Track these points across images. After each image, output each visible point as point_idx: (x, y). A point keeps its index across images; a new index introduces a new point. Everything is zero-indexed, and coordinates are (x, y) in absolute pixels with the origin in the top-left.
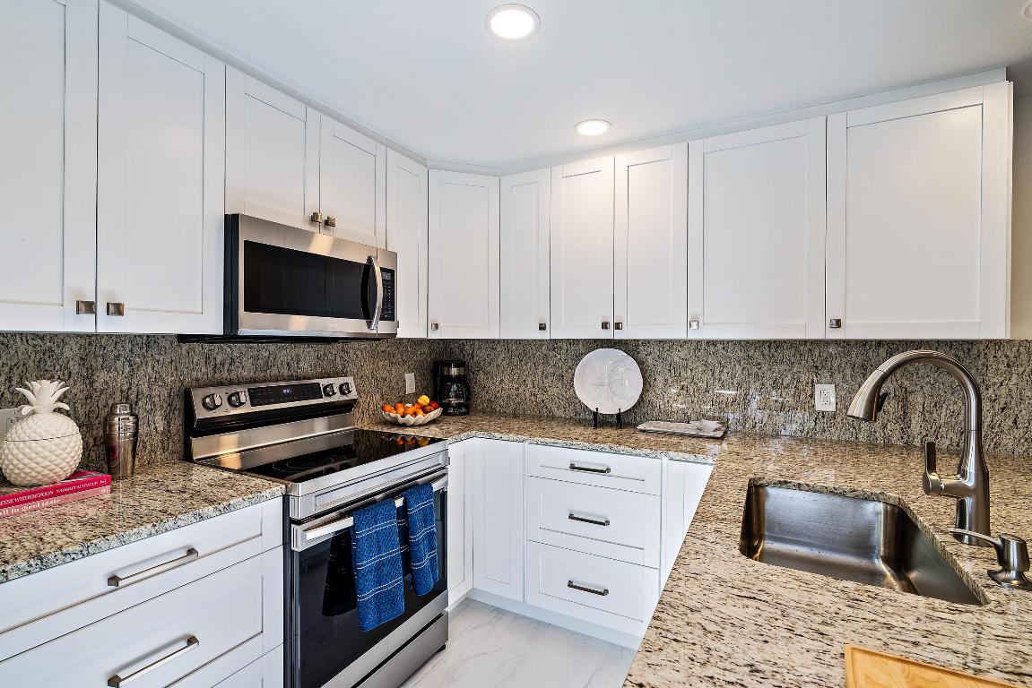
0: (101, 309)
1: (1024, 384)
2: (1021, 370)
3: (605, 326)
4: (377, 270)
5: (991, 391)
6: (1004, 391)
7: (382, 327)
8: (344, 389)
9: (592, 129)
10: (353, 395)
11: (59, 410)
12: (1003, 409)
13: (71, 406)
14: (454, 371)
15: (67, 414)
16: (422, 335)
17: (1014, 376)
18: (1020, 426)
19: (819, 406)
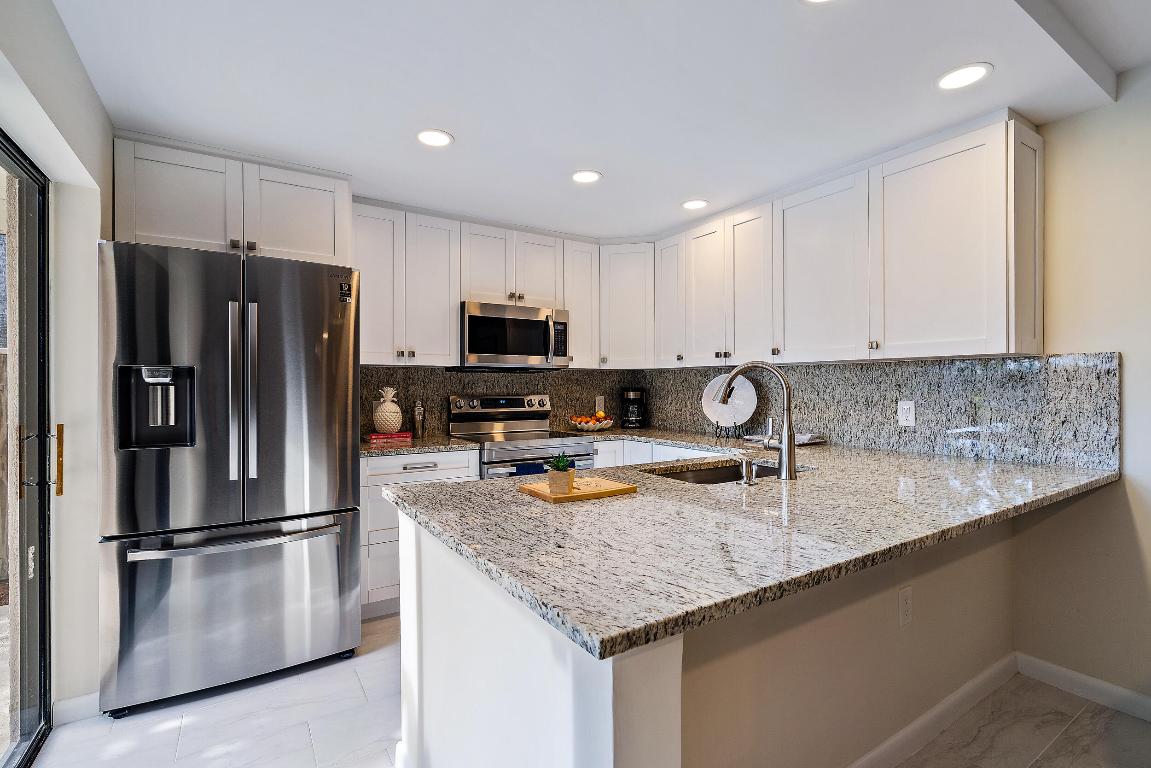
0: (406, 354)
1: (1083, 397)
2: (1079, 383)
3: (717, 355)
4: (551, 323)
5: (1052, 404)
6: (1063, 405)
7: (556, 362)
8: (541, 404)
9: (695, 206)
10: (548, 407)
11: (393, 401)
12: (1063, 423)
13: (399, 400)
14: (632, 395)
15: (395, 402)
16: (595, 366)
17: (1074, 390)
18: (1080, 439)
19: (902, 423)
